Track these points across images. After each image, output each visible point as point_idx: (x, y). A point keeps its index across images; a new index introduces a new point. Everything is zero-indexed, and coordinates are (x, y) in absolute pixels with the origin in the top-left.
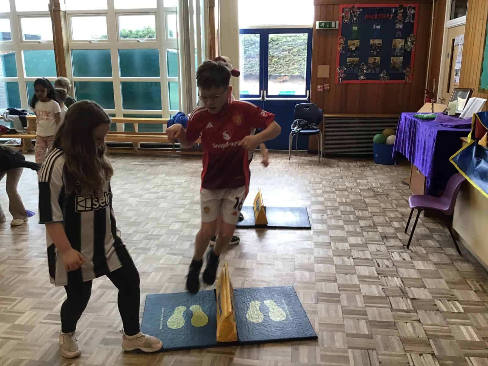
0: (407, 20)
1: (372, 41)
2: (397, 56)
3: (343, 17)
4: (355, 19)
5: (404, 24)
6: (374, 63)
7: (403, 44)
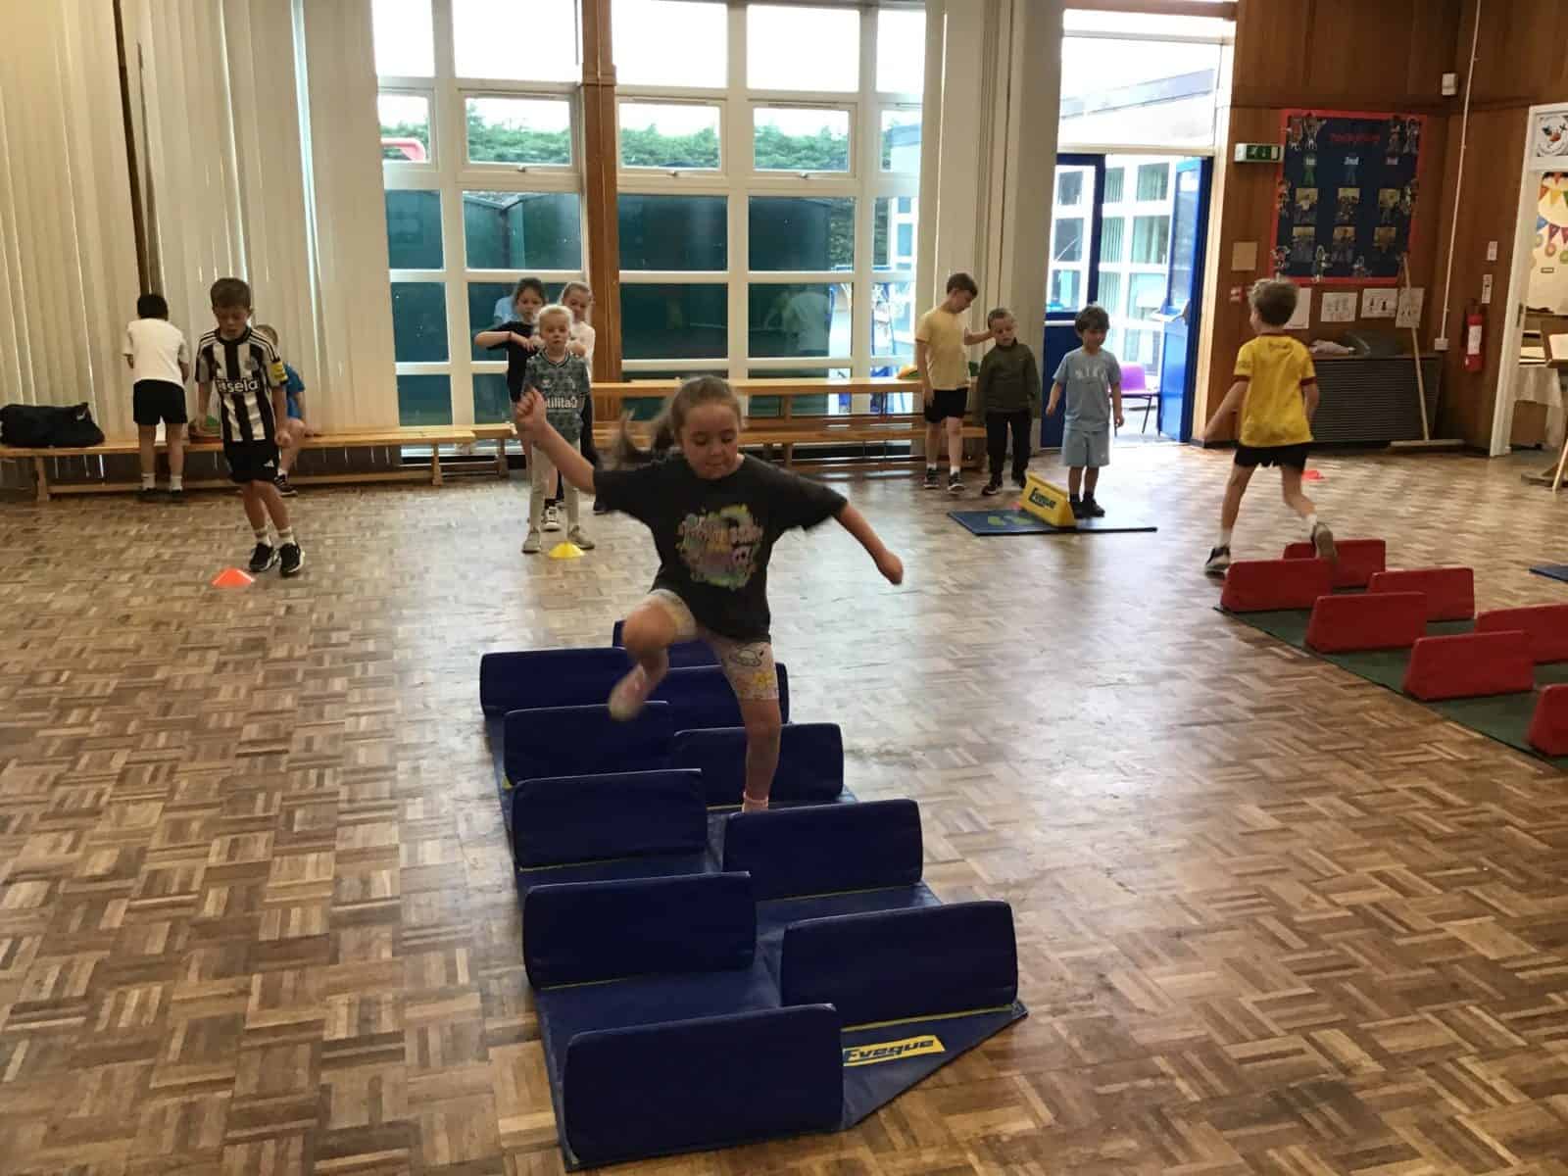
0: (1406, 150)
1: (1342, 193)
2: (1385, 225)
3: (1288, 136)
4: (1311, 142)
5: (1401, 158)
6: (1344, 239)
7: (1397, 198)
